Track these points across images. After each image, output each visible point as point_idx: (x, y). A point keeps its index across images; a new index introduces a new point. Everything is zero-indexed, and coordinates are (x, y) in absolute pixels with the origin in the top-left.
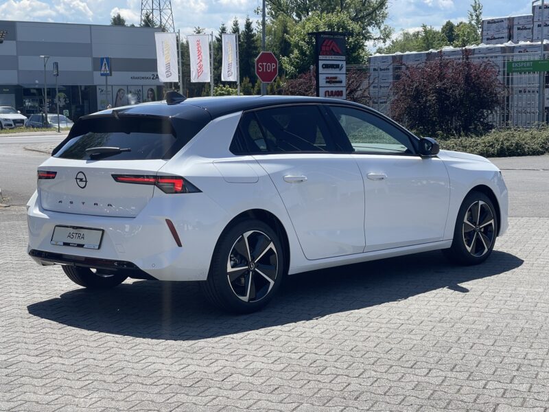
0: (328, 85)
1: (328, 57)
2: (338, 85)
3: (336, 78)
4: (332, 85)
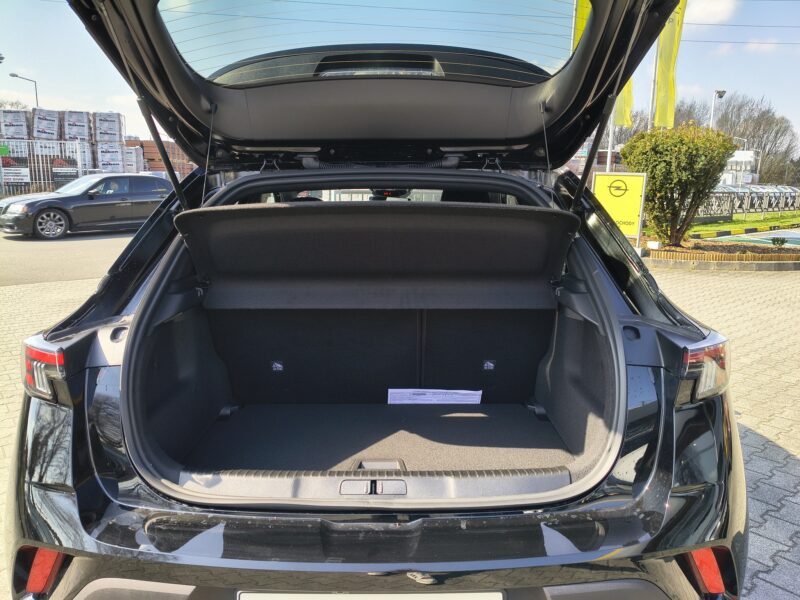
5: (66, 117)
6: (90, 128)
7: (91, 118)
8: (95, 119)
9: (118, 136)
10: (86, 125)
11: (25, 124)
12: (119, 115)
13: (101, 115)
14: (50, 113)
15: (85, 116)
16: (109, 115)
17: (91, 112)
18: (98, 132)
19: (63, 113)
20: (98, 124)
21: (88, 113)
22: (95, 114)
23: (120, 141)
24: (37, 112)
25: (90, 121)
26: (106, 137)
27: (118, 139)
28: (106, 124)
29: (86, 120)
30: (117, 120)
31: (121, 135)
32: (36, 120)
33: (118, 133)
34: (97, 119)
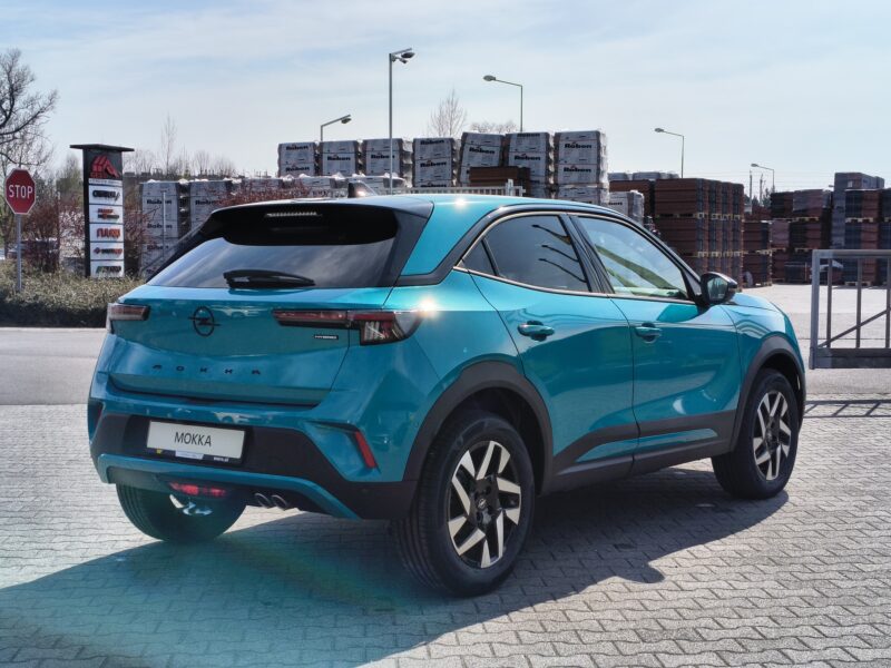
0: (101, 220)
1: (101, 181)
2: (112, 221)
3: (111, 211)
4: (106, 221)
5: (513, 144)
6: (548, 161)
7: (552, 143)
8: (557, 145)
9: (593, 173)
10: (543, 157)
11: (448, 161)
12: (597, 134)
13: (568, 135)
14: (488, 139)
15: (543, 141)
16: (582, 136)
17: (552, 134)
18: (561, 167)
19: (509, 137)
20: (562, 154)
21: (547, 135)
22: (558, 136)
23: (598, 182)
24: (469, 140)
25: (548, 149)
26: (574, 176)
27: (593, 179)
28: (576, 152)
29: (543, 148)
30: (594, 144)
31: (599, 173)
32: (467, 152)
33: (593, 168)
34: (562, 144)
